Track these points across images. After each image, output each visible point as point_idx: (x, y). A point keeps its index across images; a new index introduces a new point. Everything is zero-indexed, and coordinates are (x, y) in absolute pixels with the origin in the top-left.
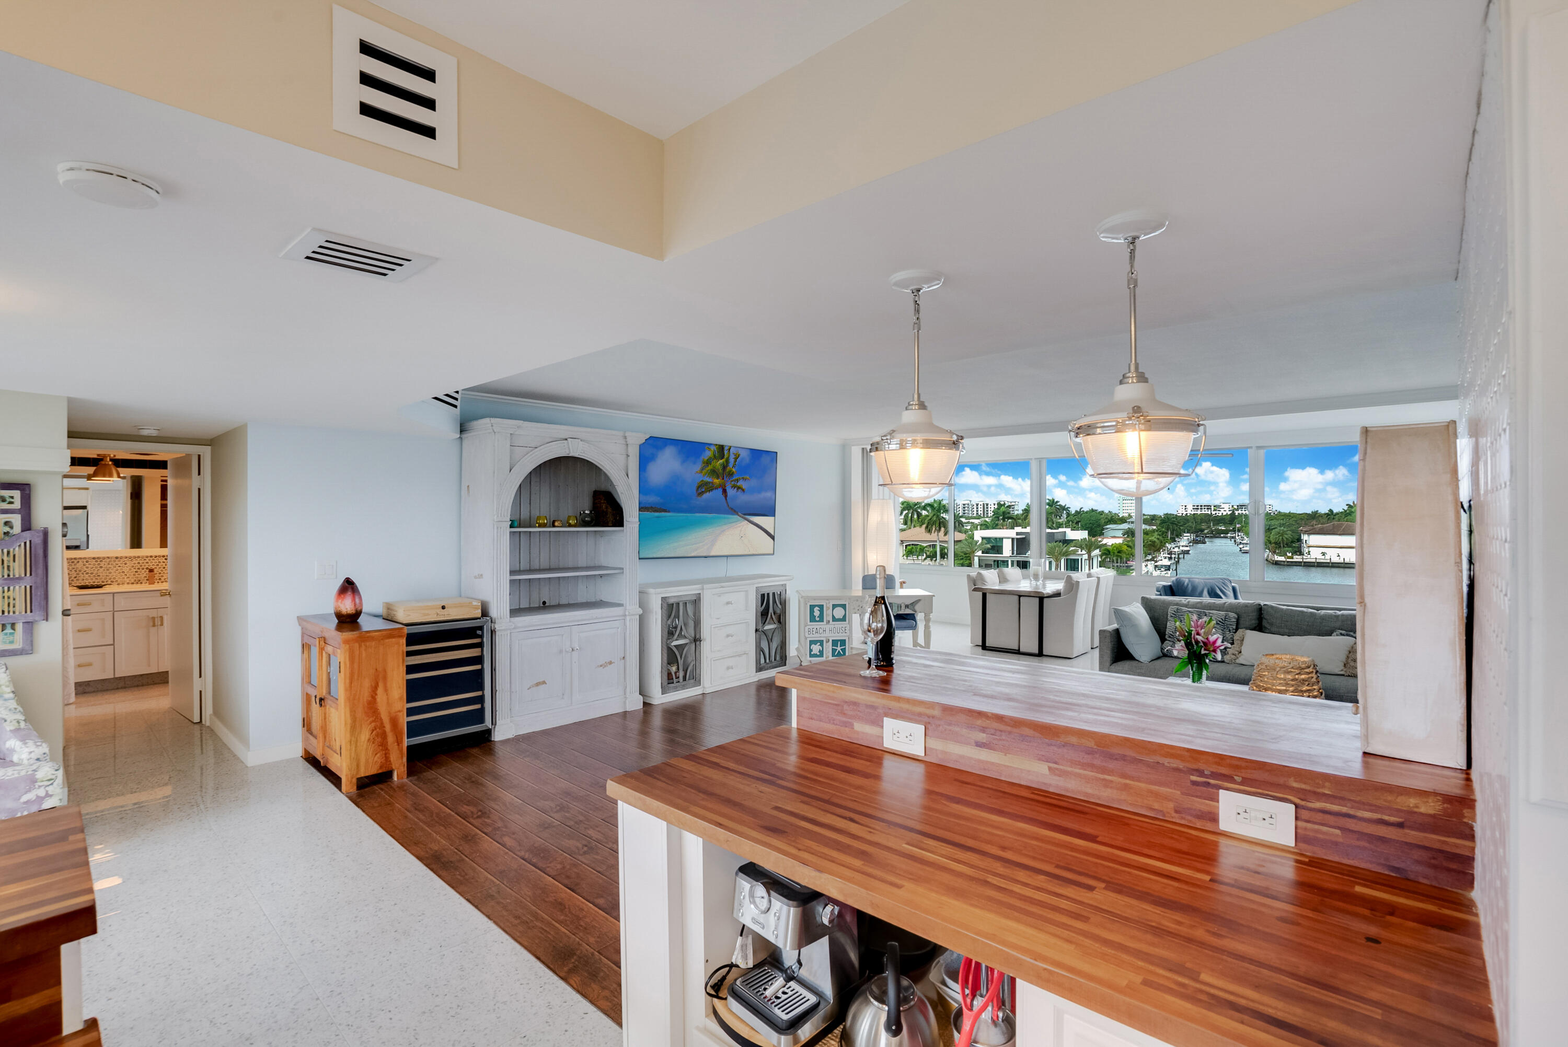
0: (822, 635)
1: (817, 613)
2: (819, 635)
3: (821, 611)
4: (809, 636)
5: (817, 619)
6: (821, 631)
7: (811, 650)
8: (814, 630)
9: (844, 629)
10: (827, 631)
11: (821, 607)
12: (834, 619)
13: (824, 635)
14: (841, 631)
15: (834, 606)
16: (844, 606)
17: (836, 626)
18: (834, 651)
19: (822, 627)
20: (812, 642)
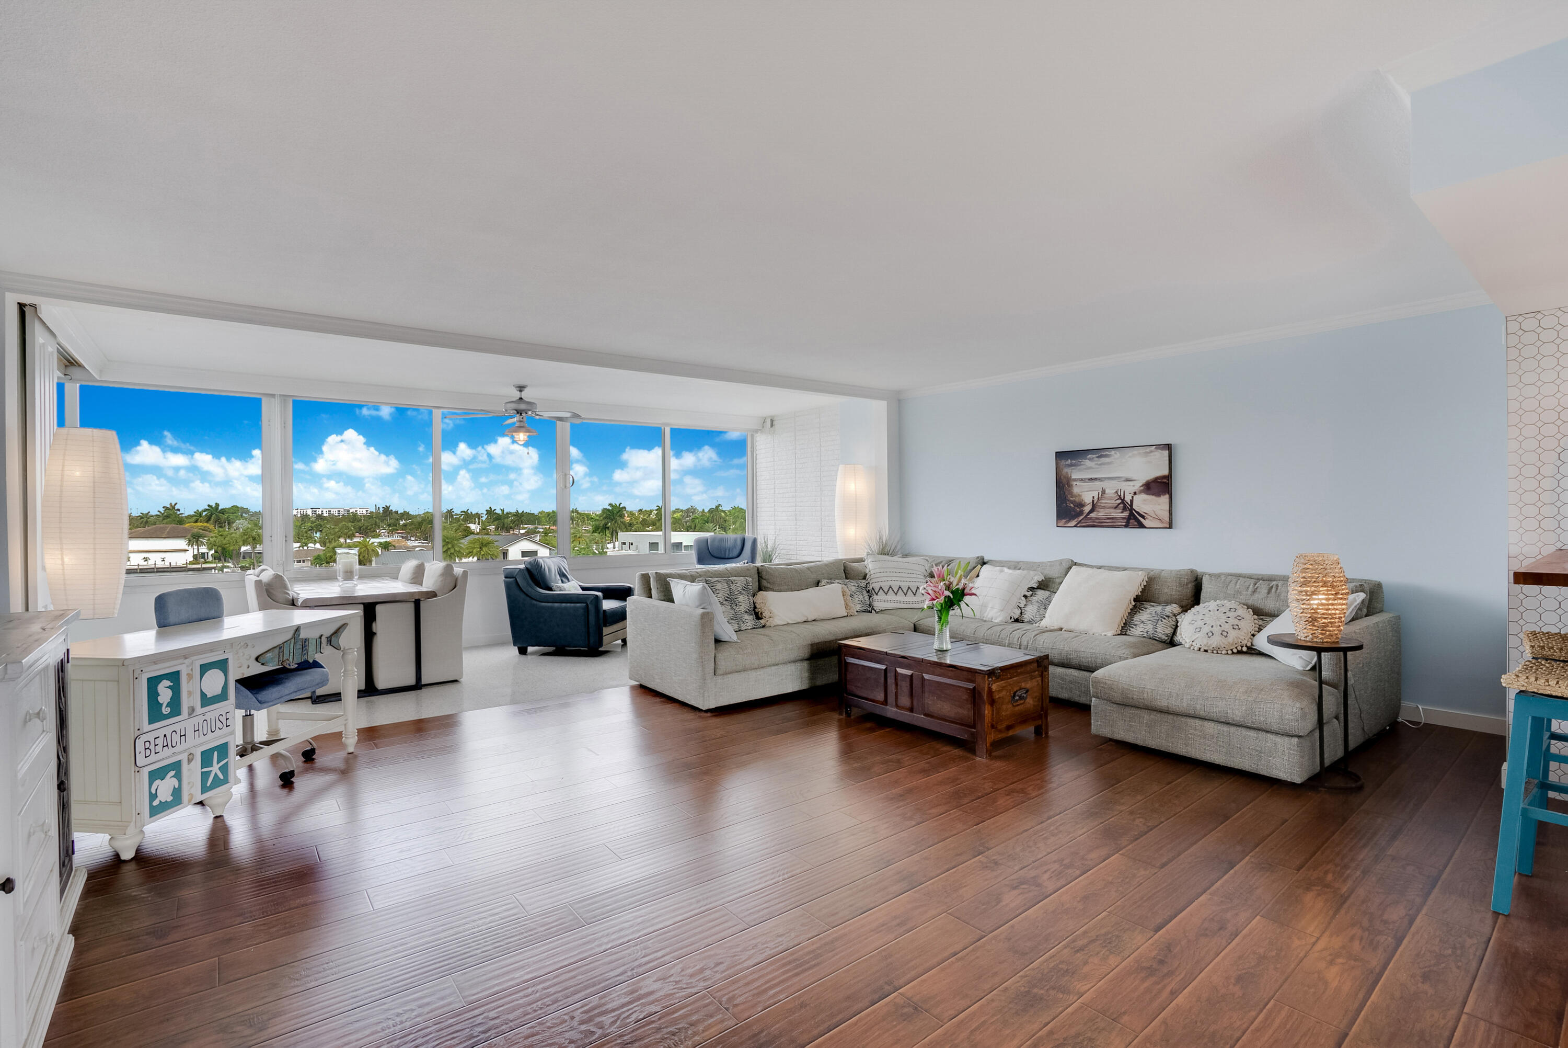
0: (179, 748)
1: (165, 695)
2: (171, 750)
3: (176, 690)
4: (149, 760)
5: (166, 710)
6: (176, 738)
7: (153, 796)
8: (160, 741)
9: (223, 719)
10: (190, 733)
11: (174, 677)
12: (206, 700)
13: (184, 746)
14: (219, 725)
15: (204, 668)
16: (222, 665)
17: (207, 717)
18: (205, 776)
19: (175, 727)
20: (157, 775)
